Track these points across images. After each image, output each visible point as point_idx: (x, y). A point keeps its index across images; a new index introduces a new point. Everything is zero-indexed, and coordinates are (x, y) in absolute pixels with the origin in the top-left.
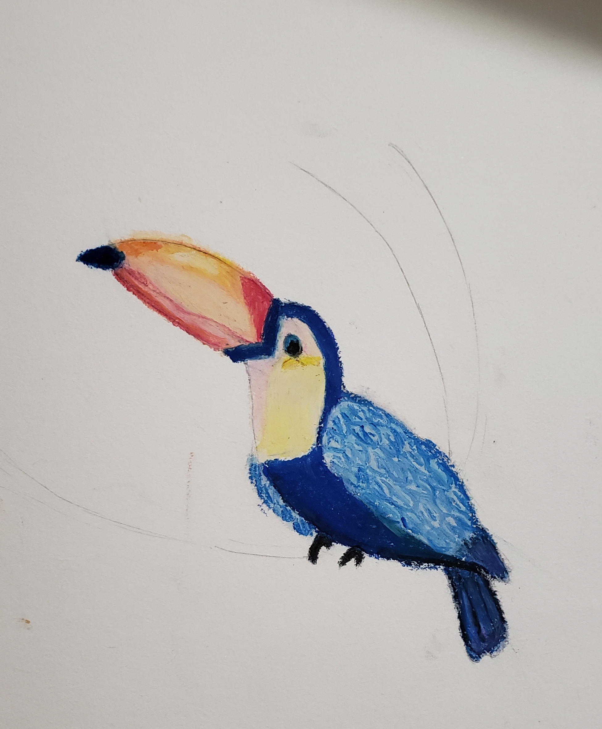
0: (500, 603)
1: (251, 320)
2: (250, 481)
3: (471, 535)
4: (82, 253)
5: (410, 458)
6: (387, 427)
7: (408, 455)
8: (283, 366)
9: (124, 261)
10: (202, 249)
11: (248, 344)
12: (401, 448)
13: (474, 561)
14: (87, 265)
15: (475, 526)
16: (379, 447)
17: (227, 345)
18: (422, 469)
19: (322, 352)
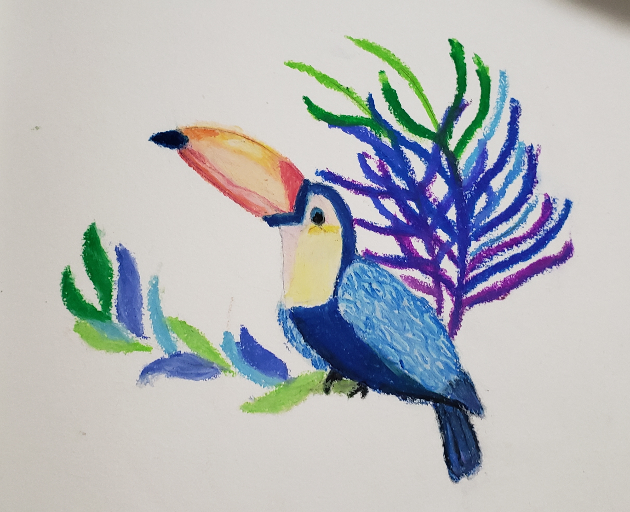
0: (477, 435)
1: (286, 194)
2: (278, 323)
3: (456, 377)
4: (154, 135)
5: (407, 311)
6: (390, 285)
7: (406, 309)
8: (309, 231)
9: (187, 144)
10: (250, 138)
11: (282, 213)
12: (401, 303)
13: (457, 399)
14: (158, 144)
15: (458, 370)
16: (383, 300)
17: (266, 212)
18: (418, 321)
19: (341, 222)
